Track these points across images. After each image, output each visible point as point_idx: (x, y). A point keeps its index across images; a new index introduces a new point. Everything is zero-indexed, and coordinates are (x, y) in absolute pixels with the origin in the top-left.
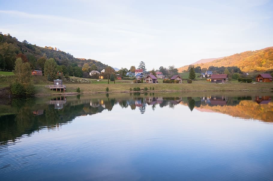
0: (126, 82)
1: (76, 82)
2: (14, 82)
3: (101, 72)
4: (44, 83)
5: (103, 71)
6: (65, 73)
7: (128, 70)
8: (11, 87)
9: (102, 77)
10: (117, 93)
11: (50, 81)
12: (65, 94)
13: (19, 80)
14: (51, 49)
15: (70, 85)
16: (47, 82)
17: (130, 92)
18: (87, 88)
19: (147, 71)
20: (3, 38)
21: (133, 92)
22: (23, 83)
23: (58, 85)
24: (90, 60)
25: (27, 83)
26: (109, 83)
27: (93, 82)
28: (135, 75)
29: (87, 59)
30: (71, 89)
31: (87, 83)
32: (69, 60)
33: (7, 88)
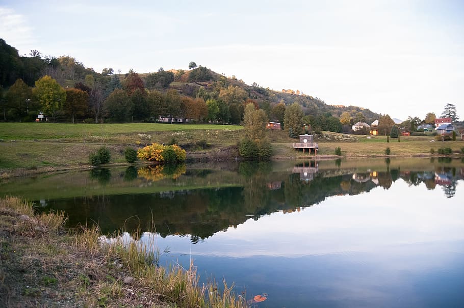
0: (419, 140)
1: (333, 140)
2: (242, 138)
3: (372, 124)
4: (285, 140)
5: (376, 123)
6: (314, 127)
7: (422, 120)
8: (239, 145)
9: (375, 133)
10: (405, 158)
11: (292, 137)
12: (317, 157)
13: (250, 135)
14: (291, 93)
15: (323, 144)
16: (289, 139)
17: (430, 156)
18: (353, 148)
19: (459, 120)
20: (227, 81)
21: (436, 155)
22: (255, 139)
23: (305, 143)
24: (351, 108)
25: (261, 139)
26: (388, 141)
27: (360, 140)
28: (436, 129)
29: (347, 106)
30: (327, 151)
31: (350, 141)
32: (318, 108)
33: (233, 147)
